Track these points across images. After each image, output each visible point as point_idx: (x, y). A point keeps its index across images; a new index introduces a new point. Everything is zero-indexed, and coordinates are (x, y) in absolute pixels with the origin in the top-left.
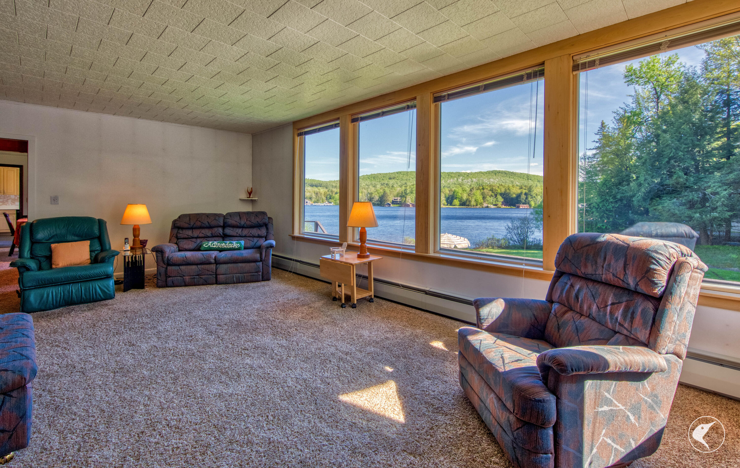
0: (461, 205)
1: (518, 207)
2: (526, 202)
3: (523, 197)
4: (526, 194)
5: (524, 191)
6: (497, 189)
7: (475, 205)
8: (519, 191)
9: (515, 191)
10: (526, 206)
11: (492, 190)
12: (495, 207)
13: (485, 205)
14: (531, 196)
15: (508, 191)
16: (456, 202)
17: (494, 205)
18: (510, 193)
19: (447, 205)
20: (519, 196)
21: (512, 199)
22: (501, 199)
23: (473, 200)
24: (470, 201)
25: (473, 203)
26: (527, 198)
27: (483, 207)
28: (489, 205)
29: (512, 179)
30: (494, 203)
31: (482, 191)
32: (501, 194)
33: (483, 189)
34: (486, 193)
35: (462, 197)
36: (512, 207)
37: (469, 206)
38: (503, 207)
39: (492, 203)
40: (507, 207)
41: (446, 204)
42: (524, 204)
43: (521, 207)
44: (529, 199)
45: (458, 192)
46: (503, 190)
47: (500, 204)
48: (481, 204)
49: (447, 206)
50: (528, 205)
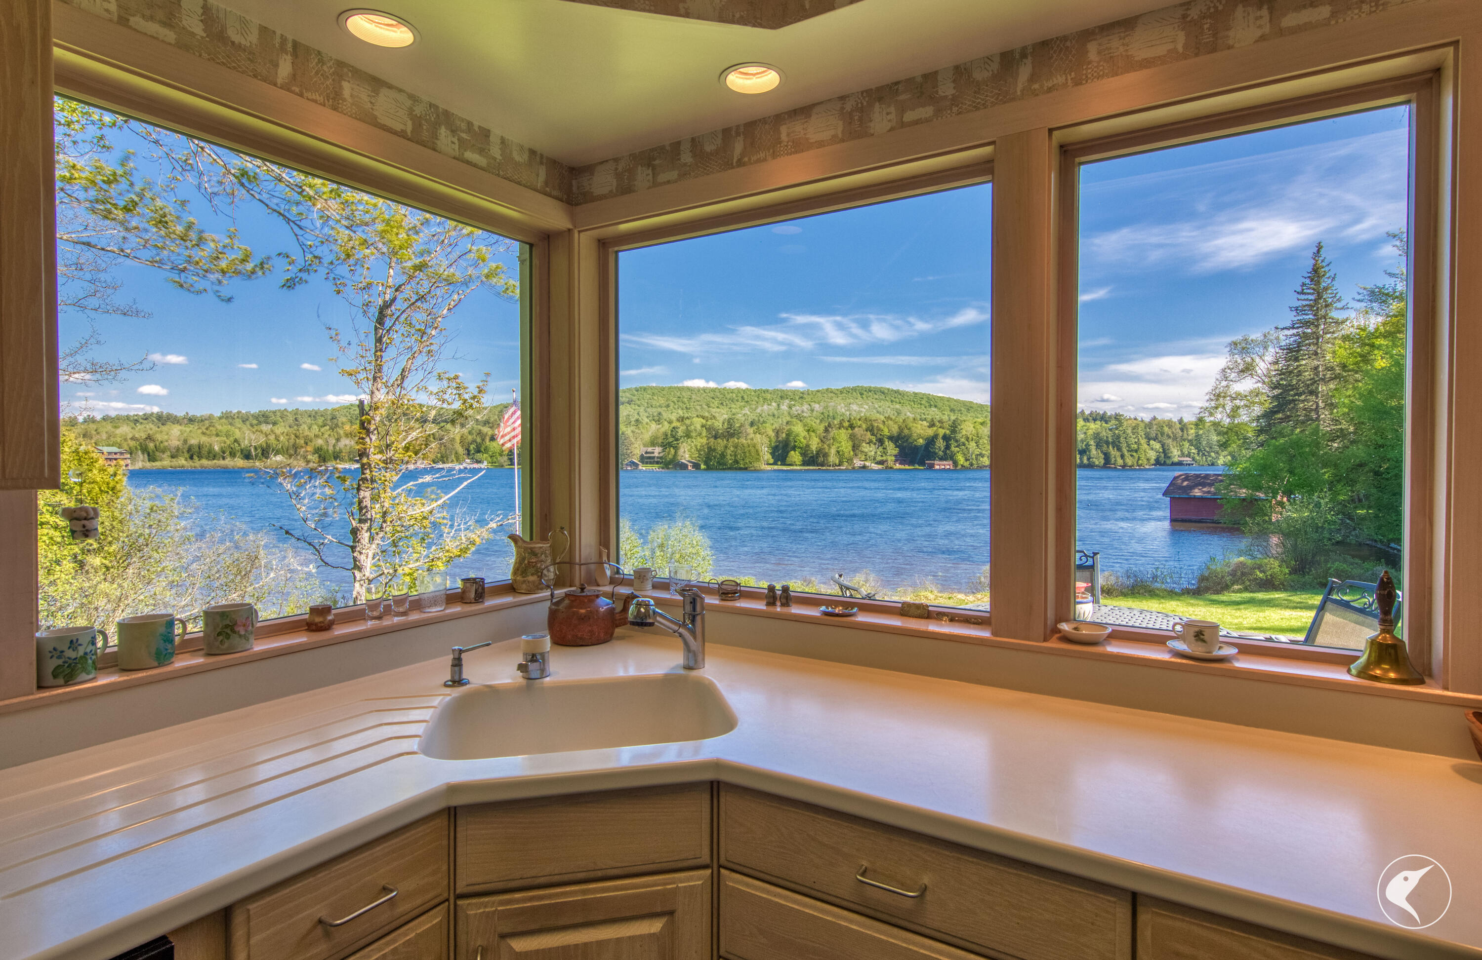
0: (804, 463)
1: (931, 467)
2: (948, 456)
3: (940, 444)
4: (946, 438)
5: (941, 432)
6: (881, 426)
7: (837, 462)
8: (930, 432)
9: (920, 431)
10: (948, 464)
11: (870, 429)
12: (880, 467)
13: (858, 463)
14: (957, 441)
15: (906, 431)
16: (795, 456)
17: (877, 463)
18: (910, 436)
19: (775, 464)
20: (931, 441)
21: (916, 449)
22: (892, 449)
23: (833, 451)
24: (826, 455)
25: (833, 458)
26: (948, 447)
27: (854, 468)
28: (868, 464)
29: (898, 406)
30: (879, 458)
31: (850, 431)
32: (891, 438)
33: (852, 427)
34: (859, 436)
35: (808, 446)
36: (917, 467)
37: (822, 466)
38: (898, 466)
39: (874, 459)
40: (907, 467)
41: (772, 461)
42: (941, 459)
43: (937, 467)
44: (953, 449)
45: (797, 435)
46: (895, 430)
47: (891, 459)
48: (850, 461)
49: (776, 467)
50: (951, 463)
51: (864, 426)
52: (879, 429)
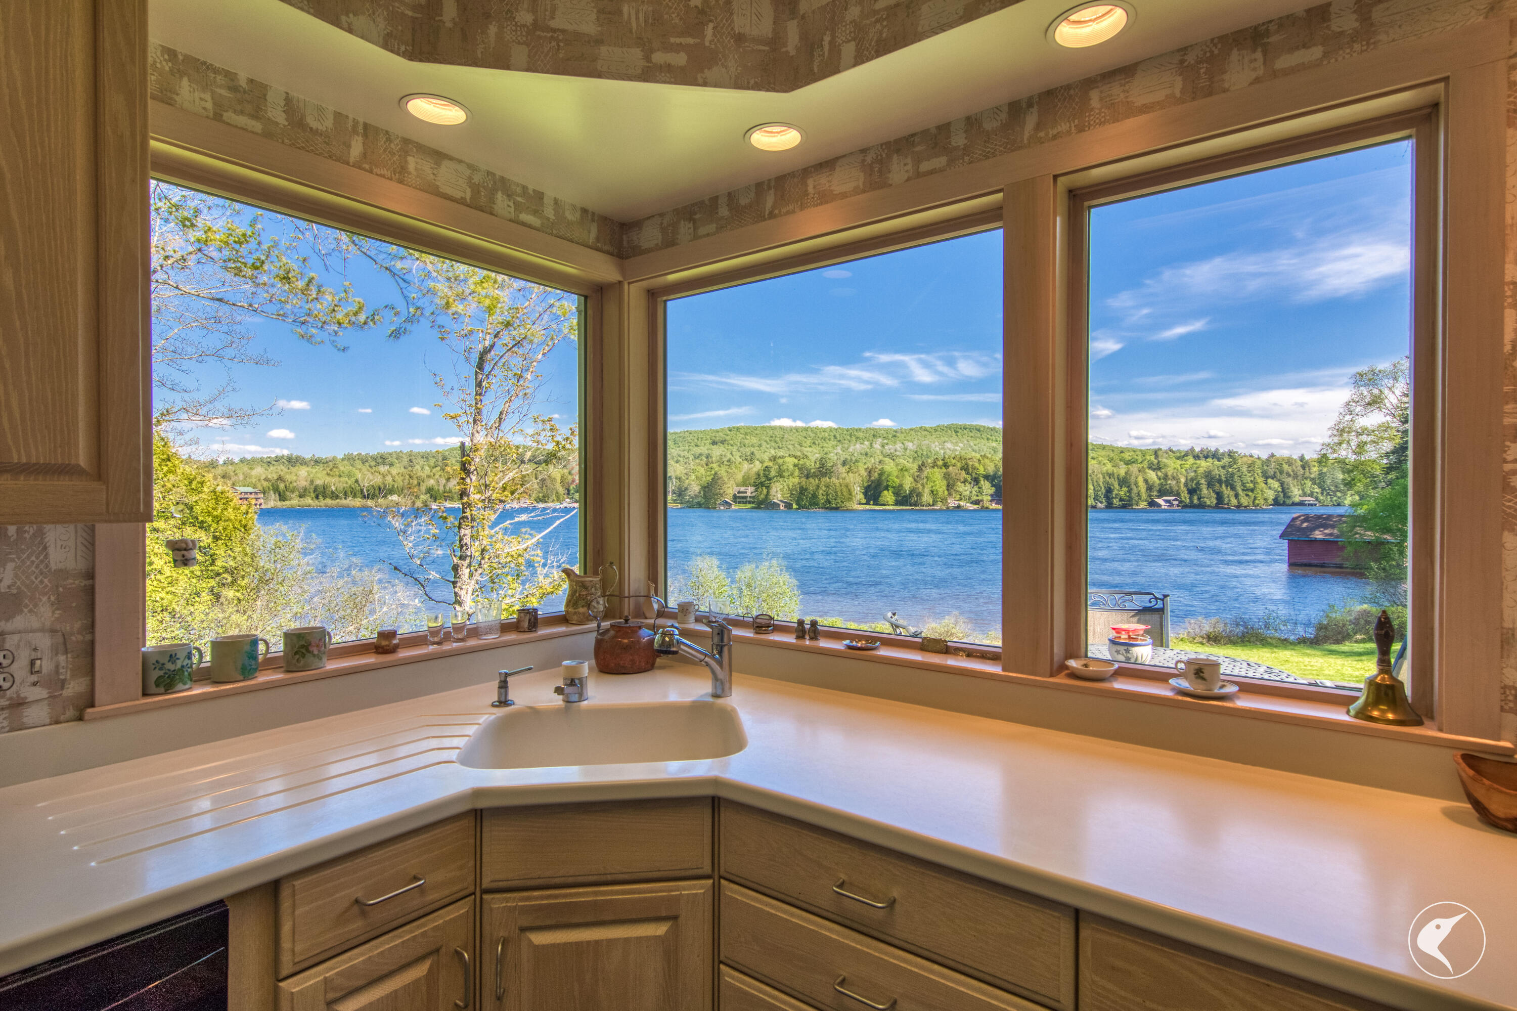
51: (959, 465)
52: (974, 468)
